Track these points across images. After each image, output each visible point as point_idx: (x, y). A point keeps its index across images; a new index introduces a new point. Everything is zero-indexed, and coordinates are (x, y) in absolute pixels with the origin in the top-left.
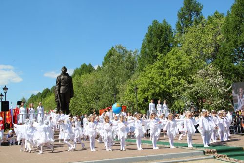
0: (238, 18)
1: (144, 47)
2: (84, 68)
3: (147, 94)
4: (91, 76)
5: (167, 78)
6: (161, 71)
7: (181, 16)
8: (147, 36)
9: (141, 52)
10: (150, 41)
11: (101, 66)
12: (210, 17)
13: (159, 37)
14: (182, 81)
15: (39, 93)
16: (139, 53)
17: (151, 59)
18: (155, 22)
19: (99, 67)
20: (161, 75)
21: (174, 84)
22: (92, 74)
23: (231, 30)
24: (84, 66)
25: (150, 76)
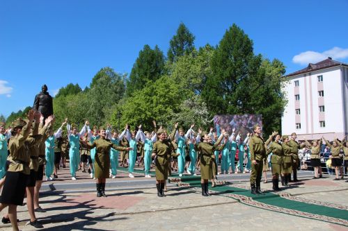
0: (225, 53)
1: (134, 71)
2: (70, 88)
3: (132, 120)
4: (77, 98)
5: (154, 105)
6: (148, 97)
7: (173, 44)
8: (138, 60)
9: (130, 77)
10: (140, 67)
11: (89, 87)
12: (201, 49)
13: (149, 63)
14: (170, 110)
15: (20, 111)
16: (128, 77)
17: (140, 85)
18: (147, 47)
19: (87, 89)
20: (148, 102)
21: (161, 112)
22: (78, 96)
23: (218, 63)
24: (71, 86)
25: (137, 102)
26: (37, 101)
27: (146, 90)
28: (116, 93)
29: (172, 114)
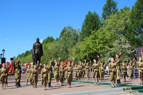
1: (83, 27)
2: (48, 39)
3: (85, 54)
4: (53, 44)
5: (97, 44)
6: (93, 40)
7: (105, 9)
8: (85, 21)
9: (82, 30)
10: (87, 24)
11: (58, 38)
12: (122, 10)
13: (92, 21)
14: (106, 47)
15: (23, 53)
16: (80, 31)
17: (87, 34)
18: (90, 13)
19: (57, 38)
20: (93, 43)
21: (102, 49)
22: (53, 43)
23: (135, 17)
24: (49, 38)
25: (87, 43)
26: (35, 47)
27: (92, 36)
28: (74, 40)
29: (109, 49)
